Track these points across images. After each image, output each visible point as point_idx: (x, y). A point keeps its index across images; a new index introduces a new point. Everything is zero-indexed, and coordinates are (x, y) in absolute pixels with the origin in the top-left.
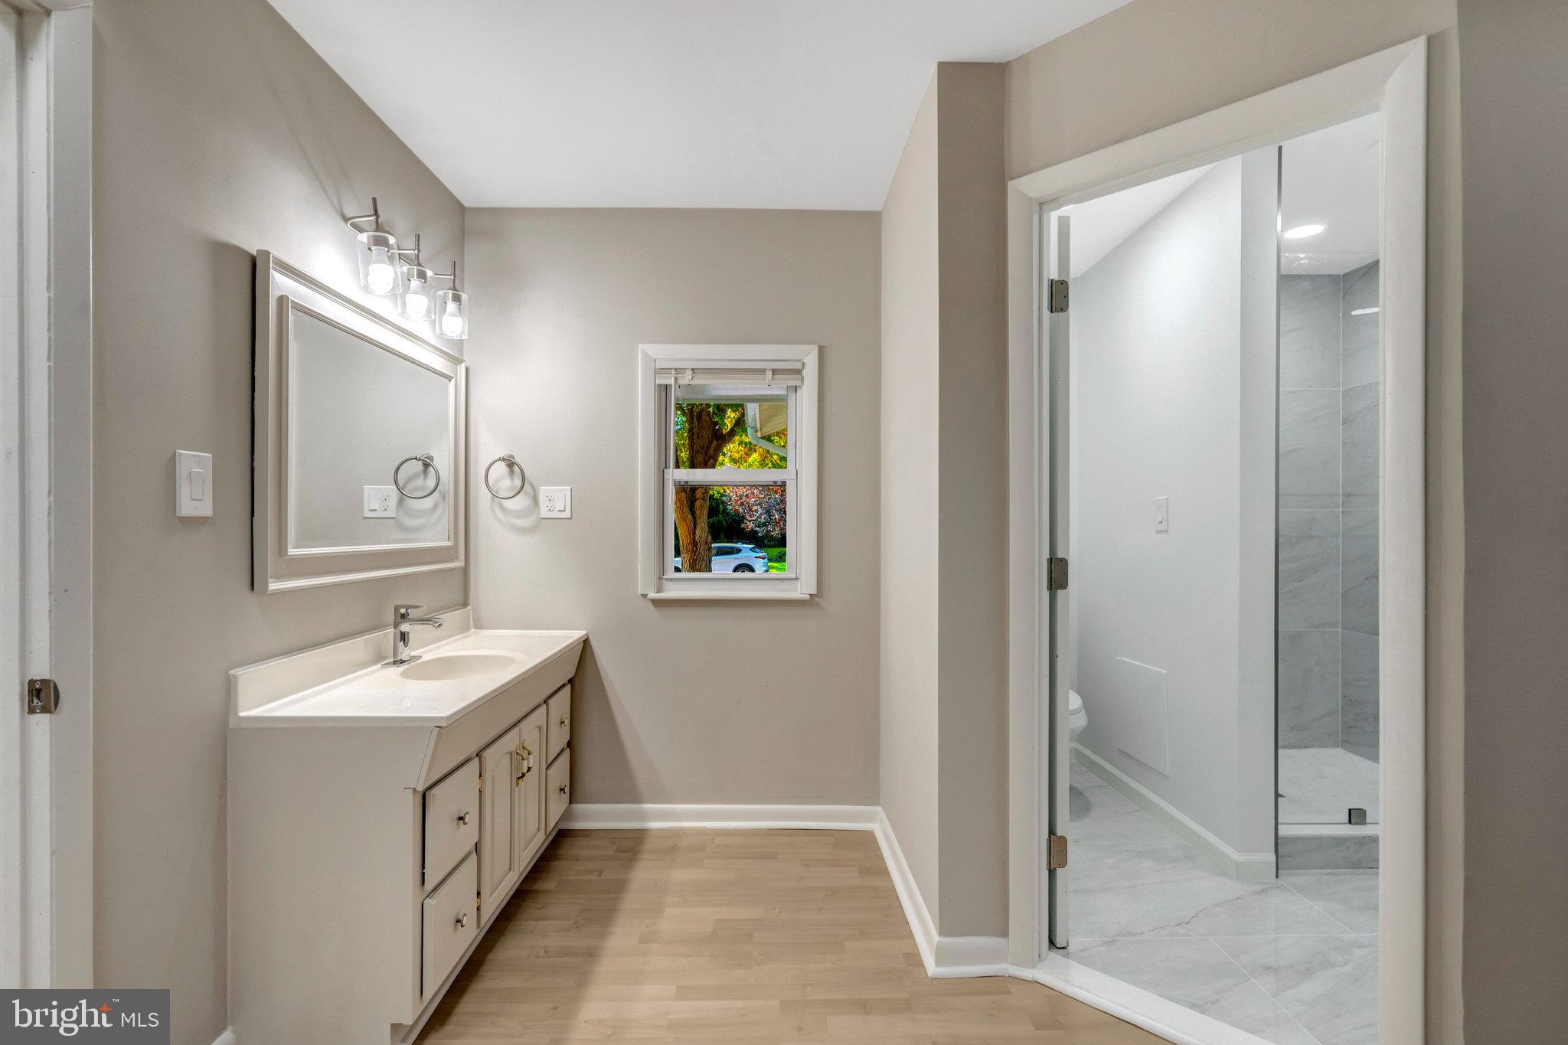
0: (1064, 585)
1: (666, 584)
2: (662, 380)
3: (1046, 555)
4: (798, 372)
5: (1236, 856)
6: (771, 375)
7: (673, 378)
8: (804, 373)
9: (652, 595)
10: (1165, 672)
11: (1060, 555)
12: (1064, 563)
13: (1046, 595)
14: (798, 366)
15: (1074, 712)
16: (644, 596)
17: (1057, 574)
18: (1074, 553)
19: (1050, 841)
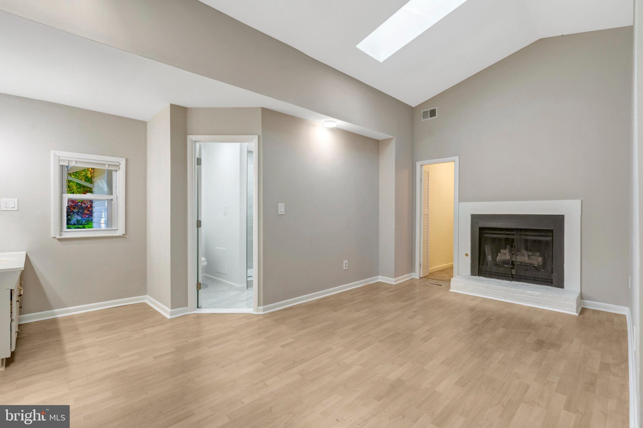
0: (200, 226)
1: (63, 233)
2: (62, 163)
3: (196, 220)
4: (118, 166)
5: (238, 286)
6: (108, 166)
7: (67, 163)
8: (120, 166)
9: (58, 237)
10: (225, 249)
11: (199, 220)
12: (200, 221)
13: (196, 229)
14: (118, 164)
15: (204, 261)
16: (54, 238)
17: (199, 224)
18: (203, 219)
19: (197, 284)
